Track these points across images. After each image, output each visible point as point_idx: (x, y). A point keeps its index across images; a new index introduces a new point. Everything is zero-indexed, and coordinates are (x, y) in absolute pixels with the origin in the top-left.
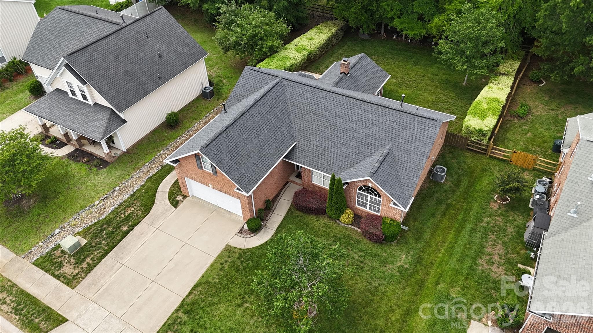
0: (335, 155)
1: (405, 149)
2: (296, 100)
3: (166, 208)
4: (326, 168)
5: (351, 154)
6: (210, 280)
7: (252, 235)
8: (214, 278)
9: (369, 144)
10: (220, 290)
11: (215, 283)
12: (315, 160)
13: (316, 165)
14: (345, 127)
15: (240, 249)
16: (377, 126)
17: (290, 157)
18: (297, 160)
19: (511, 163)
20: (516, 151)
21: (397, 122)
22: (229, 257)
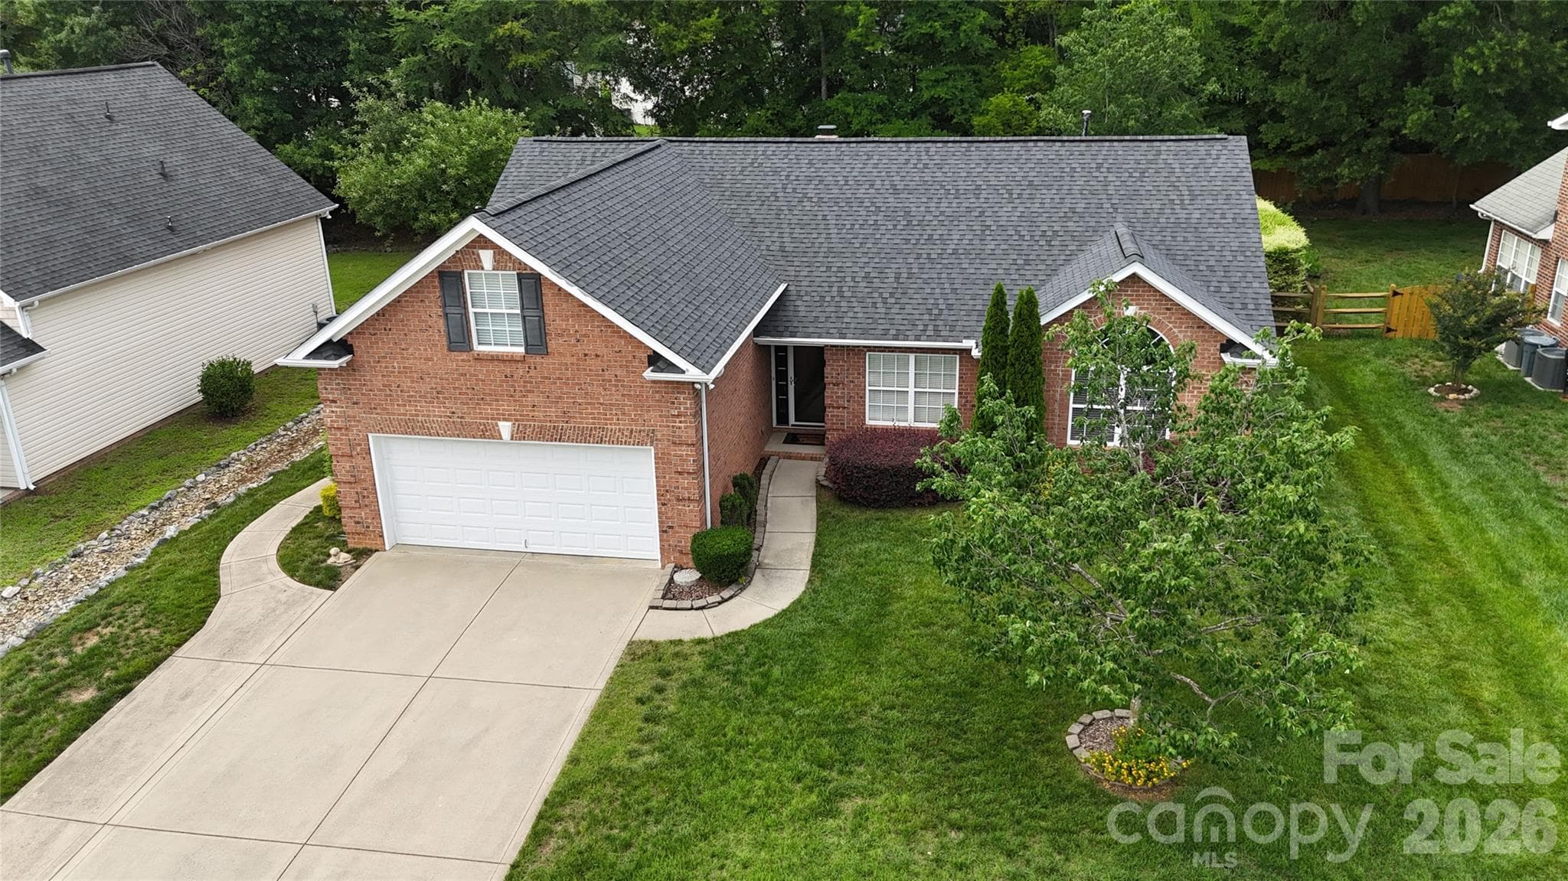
0: (947, 286)
1: (1172, 220)
2: (737, 181)
3: (283, 597)
4: (931, 327)
5: (1000, 271)
6: (618, 761)
7: (726, 594)
8: (633, 755)
9: (1049, 233)
10: (688, 785)
11: (648, 767)
12: (877, 316)
13: (887, 327)
14: (943, 213)
15: (700, 642)
16: (1049, 187)
17: (781, 329)
18: (811, 330)
19: (1391, 334)
20: (1398, 291)
21: (1106, 165)
22: (665, 674)
